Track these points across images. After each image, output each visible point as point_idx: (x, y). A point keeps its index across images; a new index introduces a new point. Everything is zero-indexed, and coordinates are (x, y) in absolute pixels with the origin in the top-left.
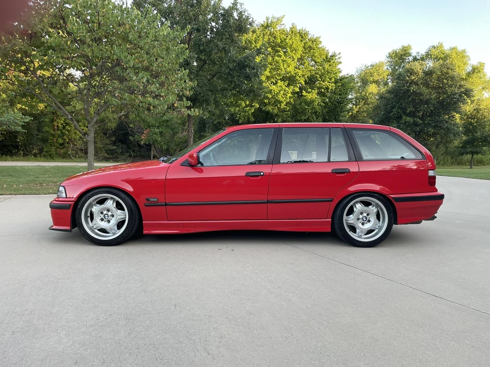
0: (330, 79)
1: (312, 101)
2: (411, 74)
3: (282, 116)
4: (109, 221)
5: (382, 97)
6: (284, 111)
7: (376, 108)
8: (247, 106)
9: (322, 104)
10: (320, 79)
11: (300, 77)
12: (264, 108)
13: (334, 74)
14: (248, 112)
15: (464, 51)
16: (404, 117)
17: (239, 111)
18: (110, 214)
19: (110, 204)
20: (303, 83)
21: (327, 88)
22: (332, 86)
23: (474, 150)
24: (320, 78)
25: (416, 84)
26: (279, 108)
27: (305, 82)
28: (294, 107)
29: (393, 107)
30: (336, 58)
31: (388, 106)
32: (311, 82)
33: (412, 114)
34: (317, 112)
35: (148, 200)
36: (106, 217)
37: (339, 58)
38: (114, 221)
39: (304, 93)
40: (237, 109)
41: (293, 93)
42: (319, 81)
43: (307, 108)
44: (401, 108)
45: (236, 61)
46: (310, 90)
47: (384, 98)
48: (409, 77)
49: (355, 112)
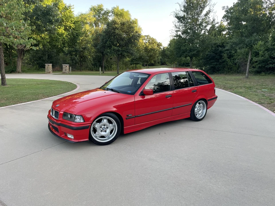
0: (71, 21)
2: (115, 24)
3: (43, 42)
4: (105, 131)
9: (68, 36)
10: (65, 21)
15: (128, 11)
16: (113, 47)
18: (106, 127)
19: (105, 121)
22: (72, 26)
23: (137, 62)
25: (118, 29)
26: (41, 37)
28: (51, 37)
29: (107, 41)
30: (72, 8)
31: (104, 40)
33: (116, 46)
35: (127, 116)
36: (104, 129)
37: (73, 8)
38: (108, 131)
39: (57, 28)
43: (60, 38)
44: (111, 42)
45: (42, 11)
46: (59, 27)
47: (102, 35)
48: (115, 25)
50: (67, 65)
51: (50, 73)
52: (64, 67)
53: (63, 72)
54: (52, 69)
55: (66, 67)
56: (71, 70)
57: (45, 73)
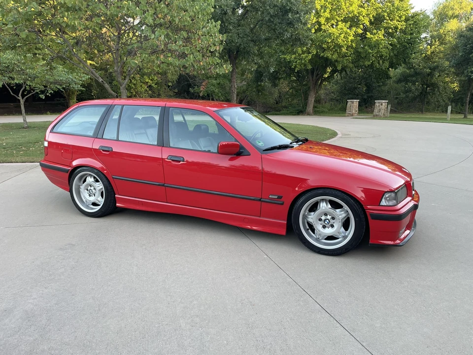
0: (400, 17)
1: (377, 44)
3: (343, 62)
5: (460, 35)
6: (345, 56)
7: (455, 48)
8: (303, 52)
9: (389, 46)
10: (388, 18)
11: (364, 17)
12: (322, 54)
13: (405, 11)
14: (305, 59)
17: (295, 58)
20: (368, 24)
21: (396, 28)
22: (401, 25)
24: (388, 16)
26: (339, 54)
27: (370, 22)
28: (356, 52)
31: (468, 46)
32: (377, 21)
34: (383, 55)
39: (369, 35)
40: (293, 56)
41: (356, 35)
42: (386, 20)
46: (375, 31)
47: (464, 36)
49: (429, 53)
50: (384, 101)
51: (352, 115)
52: (377, 104)
53: (374, 113)
54: (357, 109)
55: (382, 105)
56: (389, 110)
57: (345, 116)
